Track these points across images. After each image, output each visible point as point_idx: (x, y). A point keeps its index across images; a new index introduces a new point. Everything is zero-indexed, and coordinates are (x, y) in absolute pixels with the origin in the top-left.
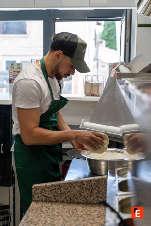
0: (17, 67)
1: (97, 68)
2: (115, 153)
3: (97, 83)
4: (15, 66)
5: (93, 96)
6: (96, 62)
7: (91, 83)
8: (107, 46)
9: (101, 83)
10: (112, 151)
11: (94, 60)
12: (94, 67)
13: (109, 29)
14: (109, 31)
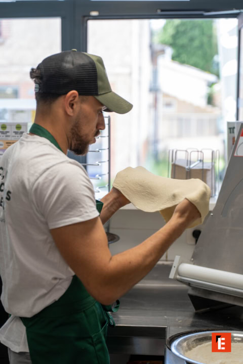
3: (201, 168)
6: (152, 96)
7: (187, 167)
8: (174, 58)
9: (210, 168)
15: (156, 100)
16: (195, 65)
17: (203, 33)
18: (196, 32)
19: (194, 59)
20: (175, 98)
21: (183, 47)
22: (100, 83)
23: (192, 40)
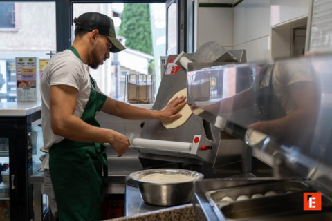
0: (29, 63)
1: (116, 76)
2: (177, 175)
4: (26, 62)
5: (140, 103)
6: (114, 67)
7: (136, 84)
10: (172, 173)
11: (112, 64)
12: (112, 74)
13: (129, 23)
14: (129, 26)
15: (116, 71)
16: (141, 50)
17: (145, 31)
18: (141, 29)
19: (140, 46)
20: (128, 69)
21: (133, 38)
22: (110, 30)
23: (138, 34)
